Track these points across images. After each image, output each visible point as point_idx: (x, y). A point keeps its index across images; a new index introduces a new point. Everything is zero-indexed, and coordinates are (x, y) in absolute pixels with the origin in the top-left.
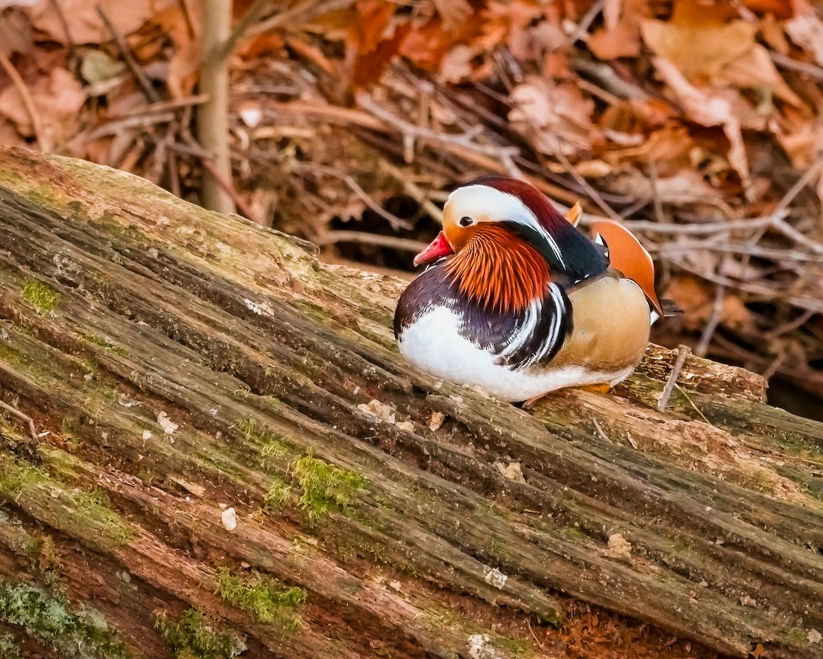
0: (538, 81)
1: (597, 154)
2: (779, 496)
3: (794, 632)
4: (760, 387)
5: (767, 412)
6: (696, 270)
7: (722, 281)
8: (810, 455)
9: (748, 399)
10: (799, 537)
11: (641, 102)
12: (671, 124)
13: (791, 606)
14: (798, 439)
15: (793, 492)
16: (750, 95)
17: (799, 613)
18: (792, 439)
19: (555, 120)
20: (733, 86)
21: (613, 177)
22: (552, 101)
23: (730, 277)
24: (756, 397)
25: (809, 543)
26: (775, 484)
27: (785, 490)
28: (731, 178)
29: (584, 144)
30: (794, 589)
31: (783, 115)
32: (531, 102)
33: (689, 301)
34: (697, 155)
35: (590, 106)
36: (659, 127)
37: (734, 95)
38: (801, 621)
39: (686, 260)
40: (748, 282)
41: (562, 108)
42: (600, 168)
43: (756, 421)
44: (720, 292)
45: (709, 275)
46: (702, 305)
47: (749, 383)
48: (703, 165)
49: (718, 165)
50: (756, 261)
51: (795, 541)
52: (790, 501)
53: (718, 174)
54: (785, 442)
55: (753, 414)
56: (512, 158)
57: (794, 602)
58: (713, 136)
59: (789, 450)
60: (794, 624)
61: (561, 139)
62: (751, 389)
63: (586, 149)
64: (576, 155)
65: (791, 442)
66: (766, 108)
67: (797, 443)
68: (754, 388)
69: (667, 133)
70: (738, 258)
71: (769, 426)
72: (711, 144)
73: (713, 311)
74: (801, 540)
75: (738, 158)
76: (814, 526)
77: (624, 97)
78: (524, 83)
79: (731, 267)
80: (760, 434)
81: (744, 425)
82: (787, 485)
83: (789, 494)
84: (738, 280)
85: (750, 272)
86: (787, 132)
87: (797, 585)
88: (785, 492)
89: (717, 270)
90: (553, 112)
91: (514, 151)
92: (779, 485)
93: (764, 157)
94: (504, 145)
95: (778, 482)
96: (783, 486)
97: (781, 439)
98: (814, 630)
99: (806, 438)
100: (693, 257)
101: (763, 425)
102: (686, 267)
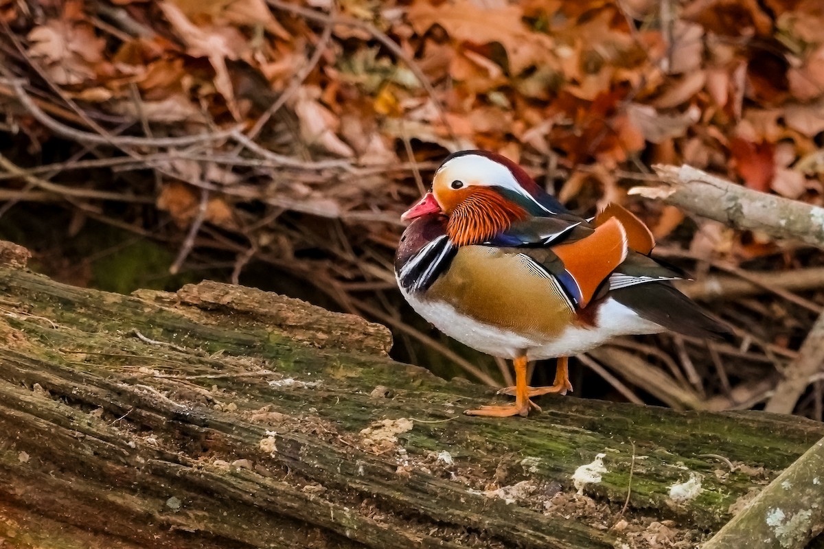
0: (57, 23)
1: (102, 82)
2: (11, 344)
3: (9, 454)
4: (24, 257)
5: (22, 277)
6: (183, 178)
7: (206, 186)
8: (54, 311)
9: (14, 267)
10: (15, 377)
11: (149, 39)
12: (166, 57)
13: (6, 433)
14: (46, 298)
15: (21, 340)
16: (246, 31)
17: (12, 439)
18: (41, 298)
19: (68, 55)
20: (232, 24)
21: (114, 101)
22: (67, 40)
23: (213, 182)
24: (20, 266)
25: (23, 381)
26: (7, 334)
27: (15, 339)
28: (218, 99)
29: (92, 75)
30: (10, 419)
31: (273, 47)
32: (47, 41)
33: (180, 204)
34: (187, 82)
35: (102, 43)
36: (156, 59)
37: (232, 32)
38: (14, 445)
39: (174, 169)
40: (230, 186)
41: (74, 46)
42: (103, 94)
43: (14, 284)
44: (205, 195)
45: (195, 181)
46: (191, 206)
47: (15, 254)
48: (194, 90)
49: (206, 90)
50: (237, 170)
51: (12, 380)
52: (18, 348)
53: (207, 97)
54: (35, 301)
55: (11, 278)
56: (23, 87)
57: (9, 430)
58: (201, 66)
59: (38, 308)
60: (9, 448)
61: (68, 71)
62: (17, 259)
63: (91, 77)
64: (83, 83)
65: (40, 301)
66: (258, 41)
67: (44, 301)
68: (19, 258)
69: (162, 63)
70: (222, 166)
71: (23, 288)
72: (201, 72)
73: (199, 211)
74: (17, 379)
75: (223, 84)
76: (27, 367)
77: (135, 36)
78: (45, 24)
79: (214, 174)
80: (16, 295)
81: (4, 288)
82: (17, 335)
83: (19, 342)
84: (220, 185)
85: (229, 178)
86: (271, 60)
87: (9, 415)
88: (15, 341)
89: (202, 177)
90: (67, 49)
91: (25, 81)
92: (11, 335)
93: (246, 82)
94: (19, 76)
95: (10, 333)
96: (14, 336)
97: (31, 299)
98: (24, 452)
99: (51, 297)
100: (180, 165)
101: (19, 288)
102: (173, 175)
